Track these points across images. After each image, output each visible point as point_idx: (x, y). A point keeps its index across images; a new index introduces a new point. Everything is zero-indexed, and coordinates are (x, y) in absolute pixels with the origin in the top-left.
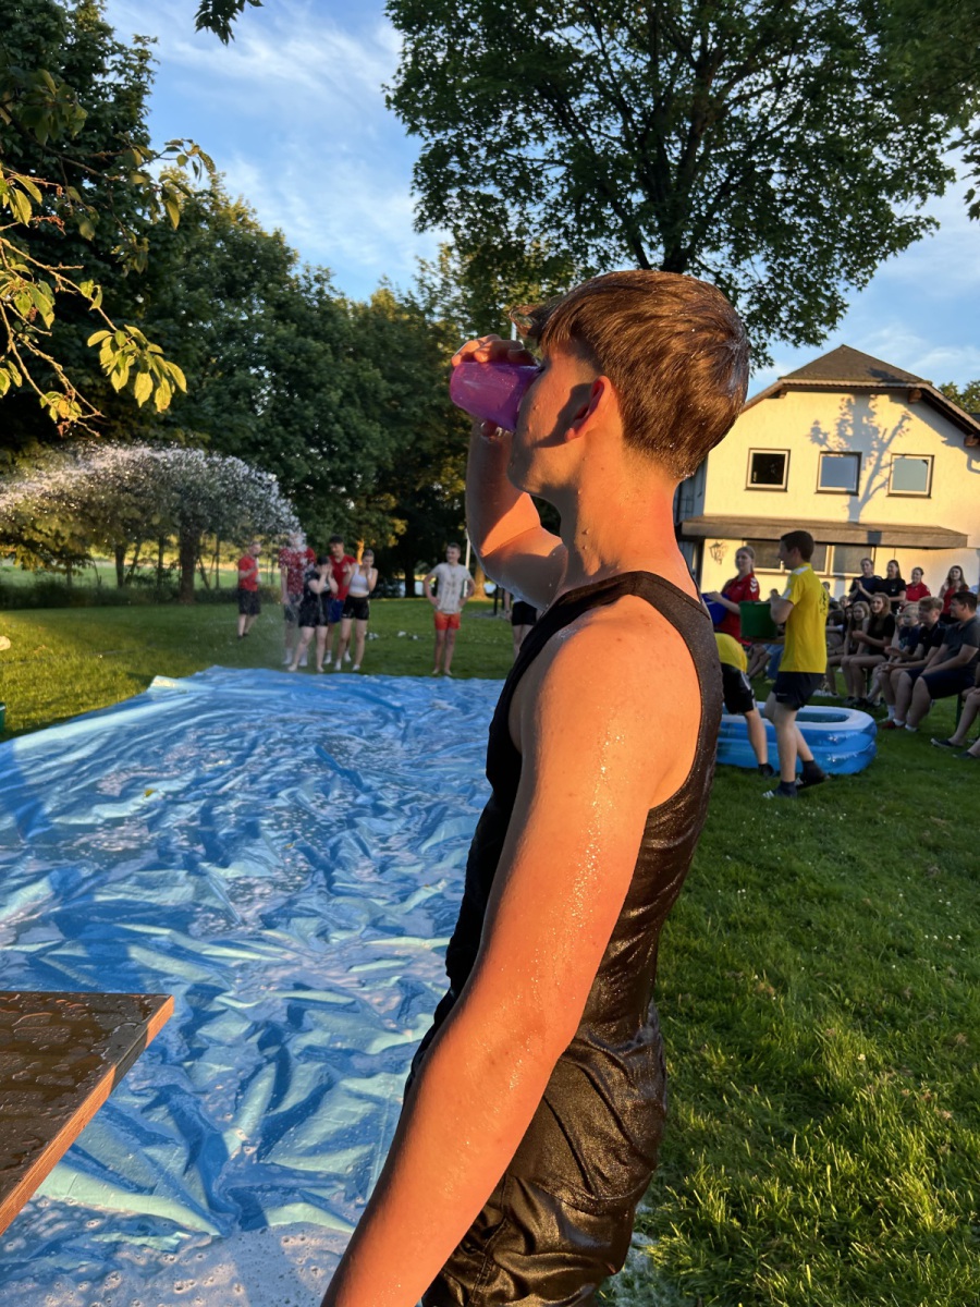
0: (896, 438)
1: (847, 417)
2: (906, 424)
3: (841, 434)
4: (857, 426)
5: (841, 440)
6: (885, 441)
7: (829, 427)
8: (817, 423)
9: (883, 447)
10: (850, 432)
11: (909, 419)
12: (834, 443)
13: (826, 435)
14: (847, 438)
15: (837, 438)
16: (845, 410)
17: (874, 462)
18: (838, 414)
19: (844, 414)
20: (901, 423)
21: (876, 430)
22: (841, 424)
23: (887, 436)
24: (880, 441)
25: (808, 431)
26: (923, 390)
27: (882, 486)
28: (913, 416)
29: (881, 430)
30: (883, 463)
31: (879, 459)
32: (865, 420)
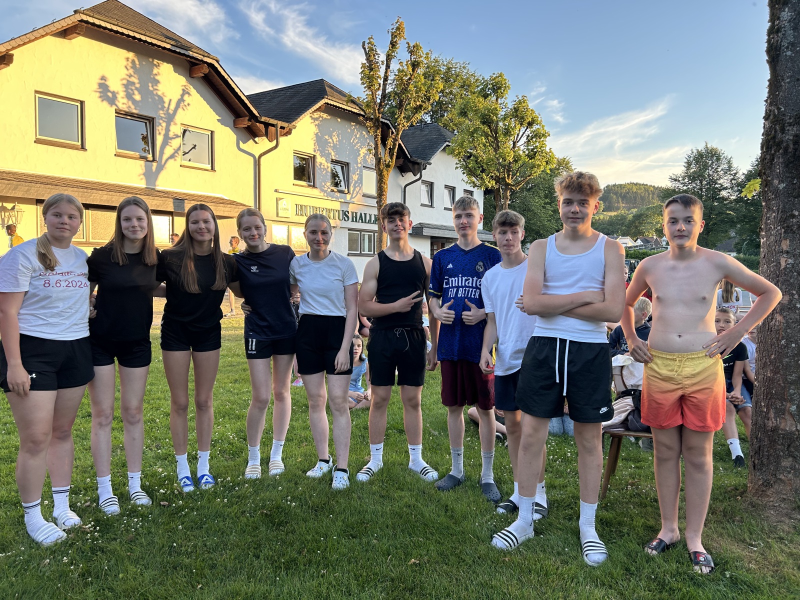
0: (180, 110)
1: (133, 79)
2: (186, 97)
3: (129, 96)
4: (143, 91)
5: (130, 103)
6: (171, 112)
7: (116, 85)
8: (103, 78)
9: (170, 118)
10: (137, 97)
11: (189, 94)
12: (123, 103)
13: (114, 93)
14: (134, 102)
15: (125, 101)
16: (131, 71)
17: (163, 132)
18: (123, 73)
19: (130, 76)
20: (182, 95)
21: (161, 100)
22: (128, 85)
23: (173, 107)
24: (167, 113)
25: (96, 87)
26: (211, 65)
27: (172, 157)
28: (193, 91)
29: (166, 100)
30: (171, 134)
31: (168, 130)
32: (151, 88)
